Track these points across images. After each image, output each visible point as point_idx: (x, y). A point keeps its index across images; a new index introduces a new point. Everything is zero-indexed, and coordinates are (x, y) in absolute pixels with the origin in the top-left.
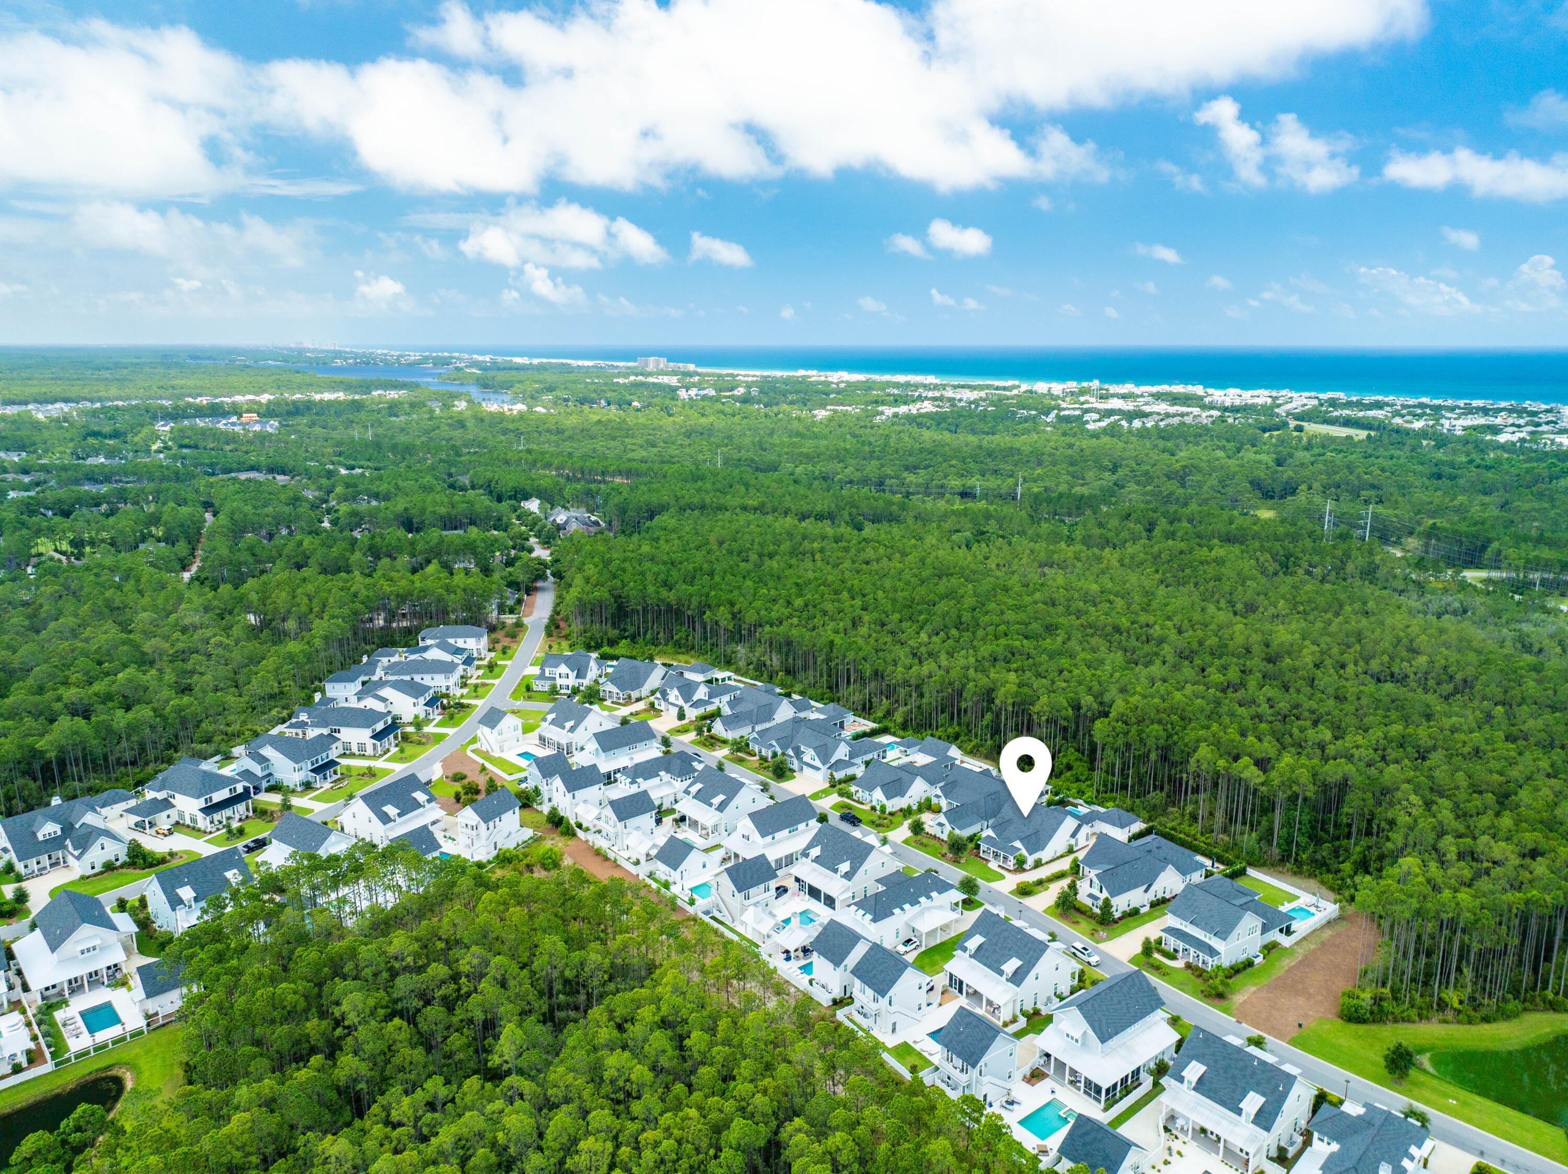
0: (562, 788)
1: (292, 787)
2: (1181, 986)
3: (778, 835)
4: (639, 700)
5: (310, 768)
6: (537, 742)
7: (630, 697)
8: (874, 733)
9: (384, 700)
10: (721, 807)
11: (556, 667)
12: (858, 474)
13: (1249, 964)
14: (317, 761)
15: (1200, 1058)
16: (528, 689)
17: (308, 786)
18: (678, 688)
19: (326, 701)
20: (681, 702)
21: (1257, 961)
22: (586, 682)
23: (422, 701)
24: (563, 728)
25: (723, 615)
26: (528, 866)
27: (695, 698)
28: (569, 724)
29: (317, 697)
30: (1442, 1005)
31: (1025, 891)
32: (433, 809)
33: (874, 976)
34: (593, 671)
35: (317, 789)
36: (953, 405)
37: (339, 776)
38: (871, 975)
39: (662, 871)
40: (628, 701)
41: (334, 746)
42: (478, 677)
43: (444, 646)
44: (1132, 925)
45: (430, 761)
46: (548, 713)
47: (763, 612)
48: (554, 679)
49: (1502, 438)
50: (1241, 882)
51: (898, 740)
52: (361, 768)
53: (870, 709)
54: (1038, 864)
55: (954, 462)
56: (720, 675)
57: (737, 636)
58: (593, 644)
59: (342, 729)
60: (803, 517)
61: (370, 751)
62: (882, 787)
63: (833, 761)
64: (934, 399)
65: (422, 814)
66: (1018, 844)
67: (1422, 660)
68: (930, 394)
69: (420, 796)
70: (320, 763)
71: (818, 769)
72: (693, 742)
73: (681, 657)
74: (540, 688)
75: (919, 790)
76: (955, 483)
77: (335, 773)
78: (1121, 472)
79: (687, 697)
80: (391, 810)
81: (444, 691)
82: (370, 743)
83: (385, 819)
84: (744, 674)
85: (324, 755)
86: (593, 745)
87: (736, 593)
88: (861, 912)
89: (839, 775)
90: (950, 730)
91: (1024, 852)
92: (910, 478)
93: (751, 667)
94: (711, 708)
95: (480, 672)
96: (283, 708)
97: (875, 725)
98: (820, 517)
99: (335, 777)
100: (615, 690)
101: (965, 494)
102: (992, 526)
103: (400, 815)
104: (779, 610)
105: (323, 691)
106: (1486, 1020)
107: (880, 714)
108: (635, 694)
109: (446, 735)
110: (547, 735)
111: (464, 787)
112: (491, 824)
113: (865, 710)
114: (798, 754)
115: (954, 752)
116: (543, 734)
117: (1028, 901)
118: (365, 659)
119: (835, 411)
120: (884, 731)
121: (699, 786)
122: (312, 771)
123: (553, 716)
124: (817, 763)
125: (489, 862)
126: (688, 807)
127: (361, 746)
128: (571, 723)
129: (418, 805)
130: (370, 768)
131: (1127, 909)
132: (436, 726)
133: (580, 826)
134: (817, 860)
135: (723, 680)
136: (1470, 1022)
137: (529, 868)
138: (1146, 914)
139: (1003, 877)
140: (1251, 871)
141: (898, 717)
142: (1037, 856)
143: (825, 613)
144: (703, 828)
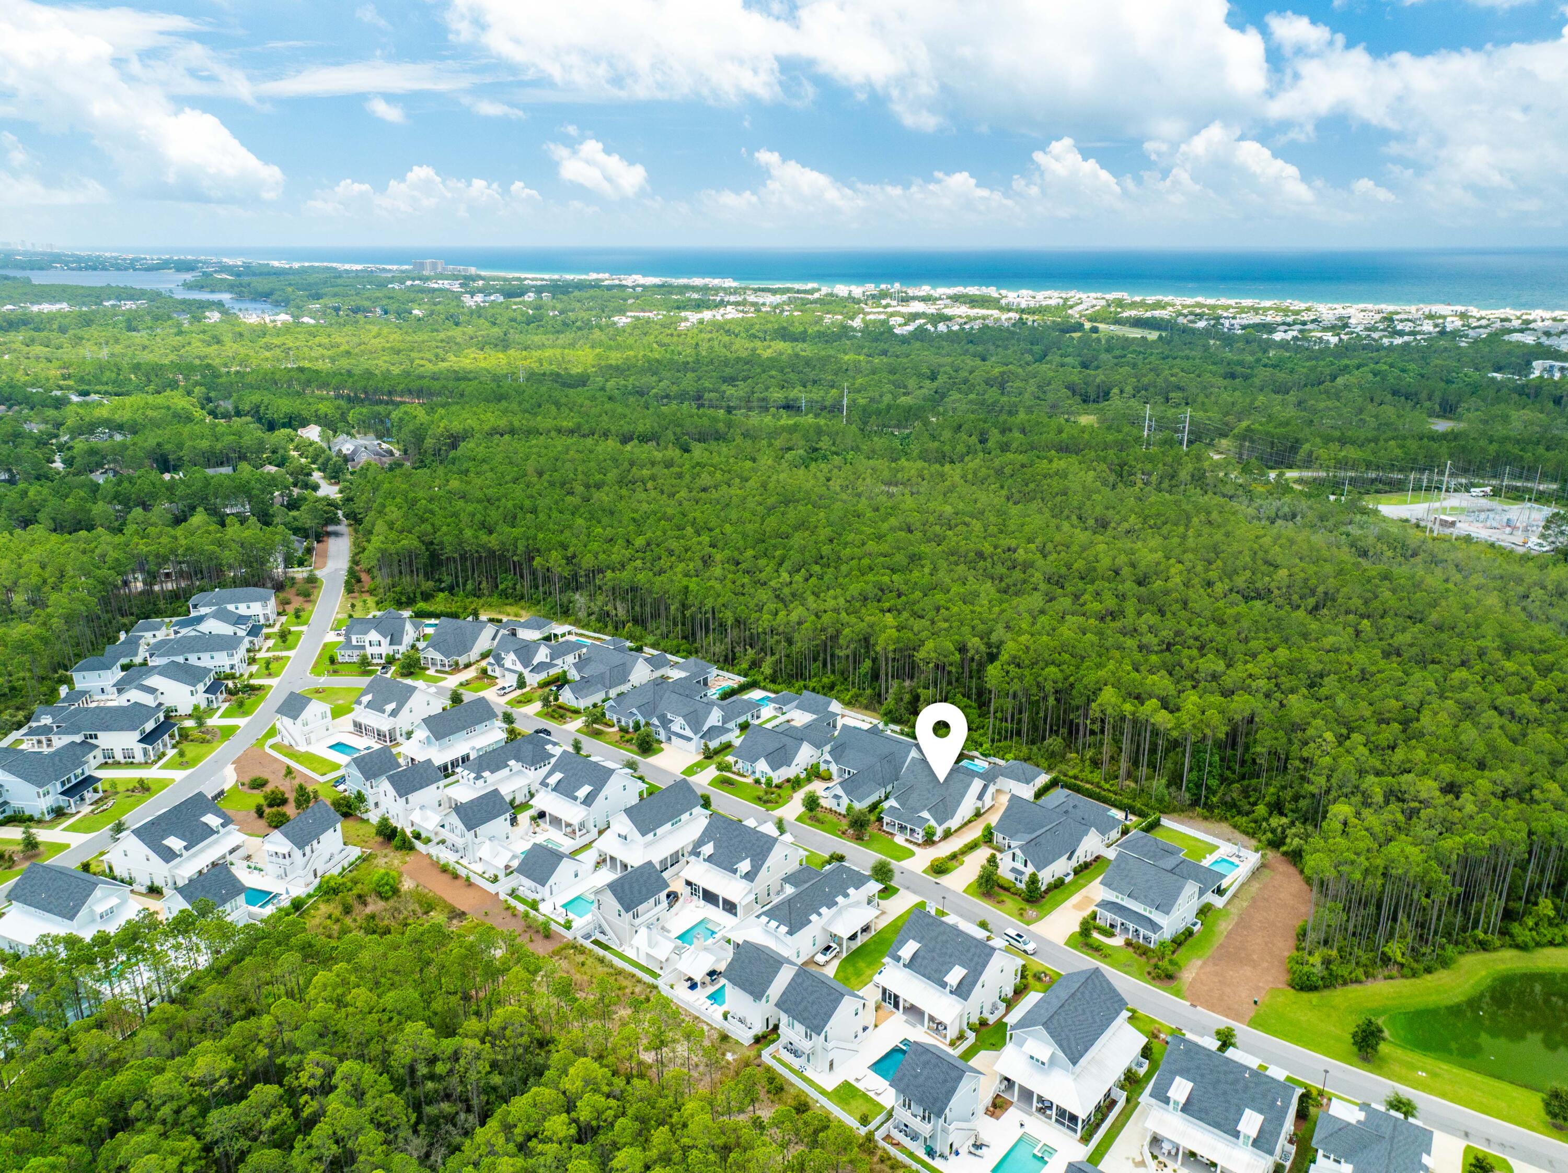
0: (391, 792)
1: (37, 816)
2: (1125, 967)
3: (659, 831)
4: (467, 666)
5: (60, 790)
6: (352, 728)
7: (457, 663)
8: (743, 688)
9: (152, 691)
10: (588, 801)
11: (366, 633)
12: (675, 388)
13: (1189, 933)
14: (69, 780)
15: (1185, 1073)
16: (332, 661)
17: (59, 813)
18: (515, 652)
19: (76, 695)
20: (519, 667)
21: (1196, 929)
22: (403, 648)
23: (201, 687)
24: (383, 712)
25: (555, 560)
26: (360, 897)
27: (535, 662)
28: (390, 707)
29: (63, 690)
30: (1386, 960)
31: (939, 869)
32: (229, 833)
33: (806, 1009)
34: (409, 634)
35: (73, 815)
36: (758, 311)
37: (101, 794)
38: (801, 1007)
39: (526, 886)
40: (456, 668)
41: (91, 755)
42: (268, 650)
43: (222, 616)
44: (1059, 898)
45: (219, 765)
46: (362, 695)
47: (602, 557)
48: (363, 647)
49: (1278, 336)
50: (1157, 834)
51: (772, 695)
52: (131, 780)
53: (734, 659)
54: (947, 834)
55: (773, 373)
56: (559, 629)
57: (573, 583)
58: (404, 599)
59: (99, 734)
60: (626, 439)
61: (139, 757)
62: (767, 757)
63: (705, 729)
64: (737, 304)
65: (215, 842)
66: (925, 814)
67: (1283, 573)
68: (732, 299)
69: (212, 820)
70: (74, 782)
71: (689, 739)
72: (538, 714)
73: (509, 609)
74: (347, 659)
75: (806, 755)
76: (777, 395)
77: (96, 791)
78: (941, 379)
79: (526, 662)
80: (174, 843)
81: (228, 671)
82: (138, 750)
83: (168, 855)
84: (586, 626)
85: (79, 771)
86: (422, 733)
87: (567, 533)
88: (774, 924)
89: (714, 744)
90: (825, 680)
91: (933, 823)
92: (730, 391)
93: (593, 618)
94: (554, 672)
95: (270, 643)
96: (18, 709)
97: (742, 680)
98: (644, 439)
99: (97, 796)
100: (438, 657)
101: (790, 407)
102: (825, 444)
103: (186, 848)
104: (618, 553)
105: (69, 681)
106: (1428, 970)
107: (745, 666)
108: (462, 660)
109: (236, 727)
110: (363, 721)
111: (266, 798)
112: (308, 849)
113: (728, 661)
114: (665, 723)
115: (835, 707)
116: (359, 720)
117: (945, 880)
118: (123, 636)
119: (638, 318)
120: (753, 685)
121: (558, 776)
122: (63, 793)
123: (369, 697)
124: (688, 732)
125: (310, 896)
126: (546, 801)
127: (128, 754)
128: (393, 706)
129: (209, 831)
130: (141, 782)
131: (1052, 880)
132: (222, 717)
133: (418, 836)
134: (709, 859)
135: (563, 635)
136: (1414, 975)
137: (361, 899)
138: (1071, 883)
139: (913, 854)
140: (1165, 821)
141: (767, 669)
142: (945, 826)
143: (671, 553)
144: (568, 825)
